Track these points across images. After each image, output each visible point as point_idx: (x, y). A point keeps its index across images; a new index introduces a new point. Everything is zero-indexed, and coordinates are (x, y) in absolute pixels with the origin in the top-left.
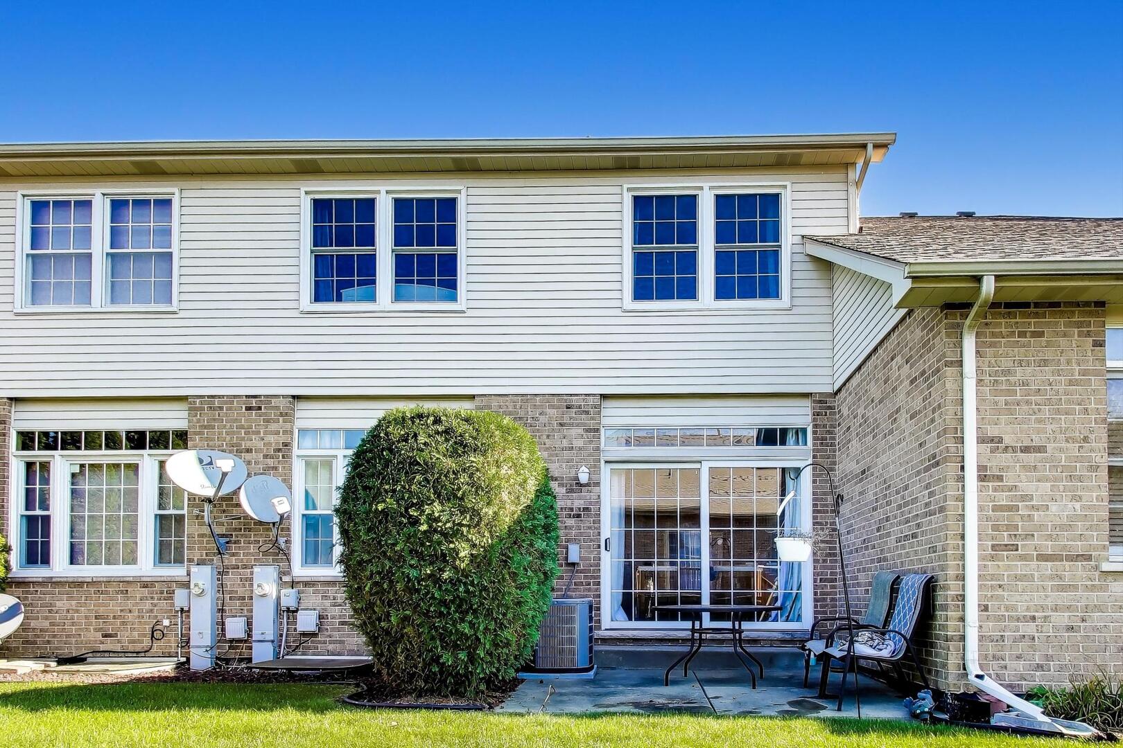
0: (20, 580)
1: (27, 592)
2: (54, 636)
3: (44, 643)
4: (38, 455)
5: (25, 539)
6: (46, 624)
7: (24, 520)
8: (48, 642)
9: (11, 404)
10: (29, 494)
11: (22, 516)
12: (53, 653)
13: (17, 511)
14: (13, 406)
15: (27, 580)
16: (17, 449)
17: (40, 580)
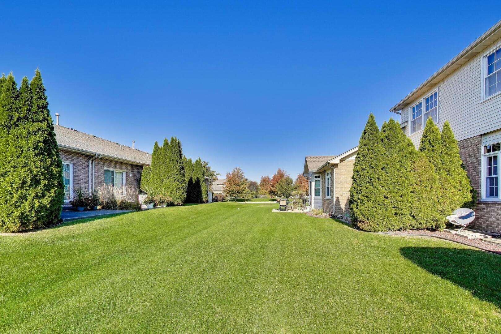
0: (484, 202)
1: (488, 207)
2: (499, 225)
3: (494, 227)
4: (492, 154)
5: (488, 187)
6: (495, 220)
7: (488, 180)
8: (496, 227)
9: (481, 137)
10: (490, 169)
11: (487, 178)
12: (498, 232)
13: (485, 176)
14: (482, 138)
15: (487, 202)
16: (485, 153)
17: (492, 202)
